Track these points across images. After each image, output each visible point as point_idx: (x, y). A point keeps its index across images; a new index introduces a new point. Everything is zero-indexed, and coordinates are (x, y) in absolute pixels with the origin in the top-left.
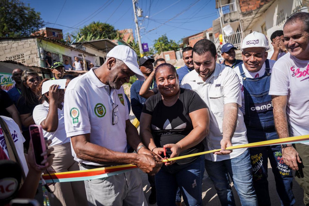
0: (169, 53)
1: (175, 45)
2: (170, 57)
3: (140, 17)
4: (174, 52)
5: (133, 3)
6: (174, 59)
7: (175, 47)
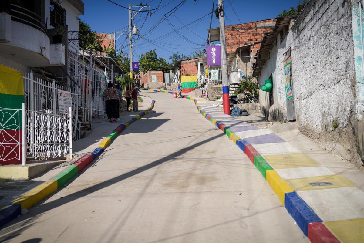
0: (157, 73)
1: (165, 65)
2: (157, 78)
3: (134, 34)
4: (163, 74)
5: (130, 19)
6: (162, 81)
7: (165, 67)
